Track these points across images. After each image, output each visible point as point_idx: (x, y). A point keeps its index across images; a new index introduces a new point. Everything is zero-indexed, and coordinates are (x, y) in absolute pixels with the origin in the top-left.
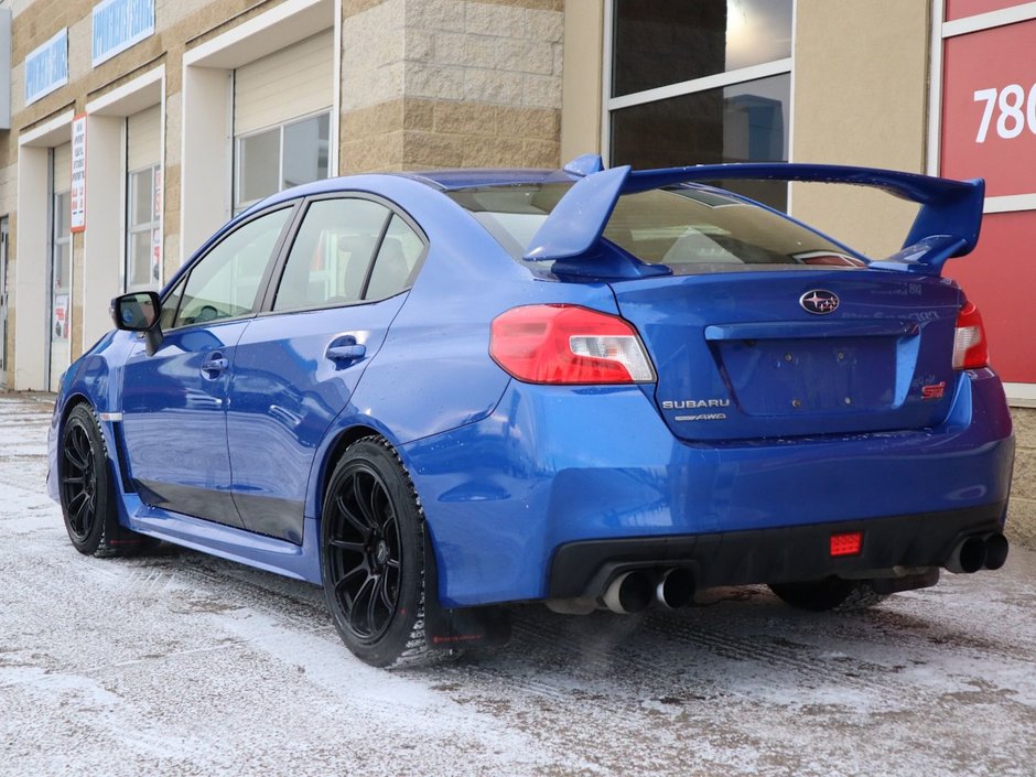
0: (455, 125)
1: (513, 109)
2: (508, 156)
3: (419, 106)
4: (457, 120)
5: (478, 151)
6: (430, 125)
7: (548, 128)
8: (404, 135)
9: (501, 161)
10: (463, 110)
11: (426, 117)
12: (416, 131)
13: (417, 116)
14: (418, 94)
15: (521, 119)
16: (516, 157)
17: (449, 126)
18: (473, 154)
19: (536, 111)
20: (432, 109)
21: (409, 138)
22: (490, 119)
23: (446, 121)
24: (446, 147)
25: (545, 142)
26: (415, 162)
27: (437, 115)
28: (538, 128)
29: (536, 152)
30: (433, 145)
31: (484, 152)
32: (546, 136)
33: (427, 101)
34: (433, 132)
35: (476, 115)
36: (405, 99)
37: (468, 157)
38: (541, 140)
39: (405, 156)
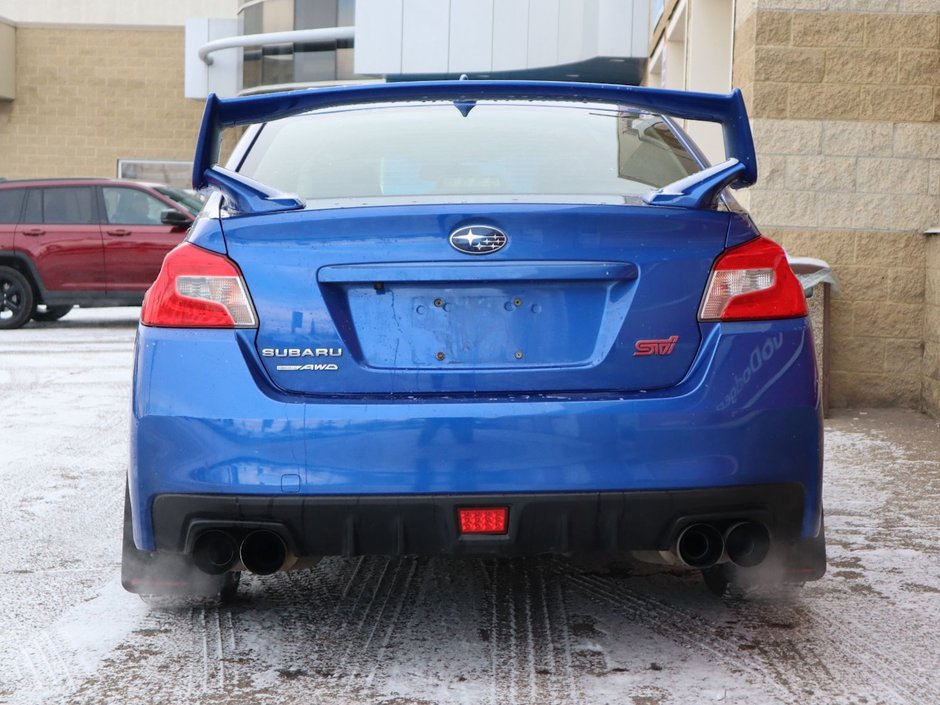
0: (816, 37)
1: (887, 17)
2: (880, 68)
3: (773, 20)
4: (819, 32)
5: (843, 64)
6: (787, 39)
7: (930, 35)
8: (757, 51)
9: (870, 74)
10: (826, 21)
11: (783, 31)
12: (770, 46)
13: (771, 31)
14: (774, 6)
15: (898, 27)
16: (890, 69)
17: (809, 39)
18: (838, 68)
19: (916, 18)
20: (789, 21)
21: (762, 54)
22: (859, 29)
23: (805, 34)
24: (804, 62)
25: (927, 51)
26: (768, 79)
27: (795, 28)
28: (918, 35)
29: (914, 63)
30: (790, 60)
31: (850, 65)
32: (928, 44)
33: (783, 14)
34: (790, 47)
35: (841, 26)
36: (758, 13)
37: (830, 72)
38: (920, 50)
39: (757, 73)
